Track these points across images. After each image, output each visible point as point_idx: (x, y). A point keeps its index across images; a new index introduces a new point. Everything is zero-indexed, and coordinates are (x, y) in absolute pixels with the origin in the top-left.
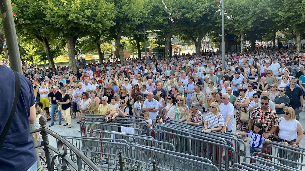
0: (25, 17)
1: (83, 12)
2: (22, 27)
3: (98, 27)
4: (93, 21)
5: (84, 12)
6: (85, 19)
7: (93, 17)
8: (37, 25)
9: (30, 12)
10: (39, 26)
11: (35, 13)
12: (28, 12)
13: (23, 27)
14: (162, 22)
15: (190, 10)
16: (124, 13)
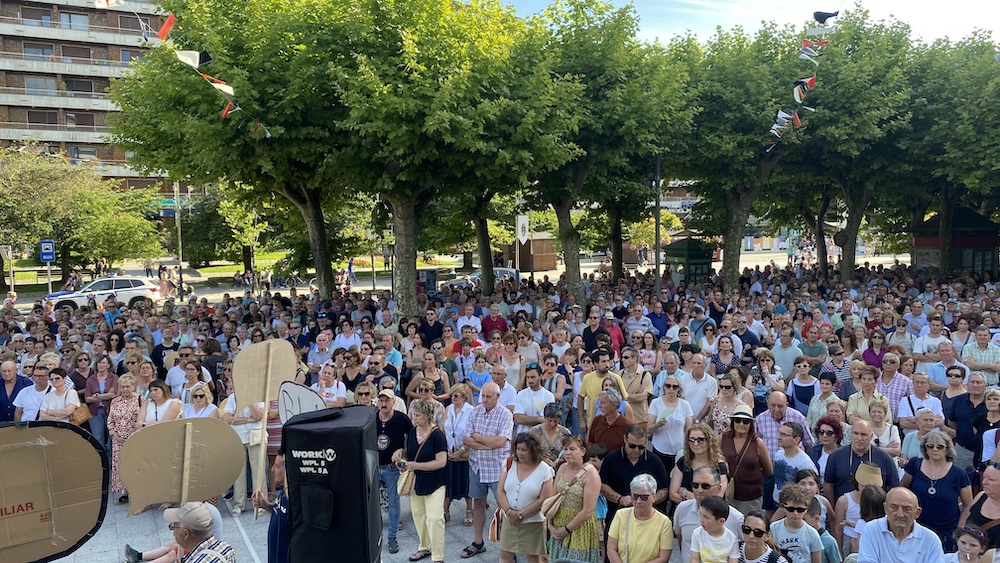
0: (271, 116)
1: (475, 107)
2: (253, 150)
3: (521, 163)
4: (501, 140)
5: (479, 106)
6: (482, 132)
7: (504, 127)
8: (305, 147)
9: (288, 98)
10: (312, 151)
11: (305, 104)
12: (281, 98)
13: (258, 150)
14: (731, 154)
15: (840, 113)
16: (608, 114)
